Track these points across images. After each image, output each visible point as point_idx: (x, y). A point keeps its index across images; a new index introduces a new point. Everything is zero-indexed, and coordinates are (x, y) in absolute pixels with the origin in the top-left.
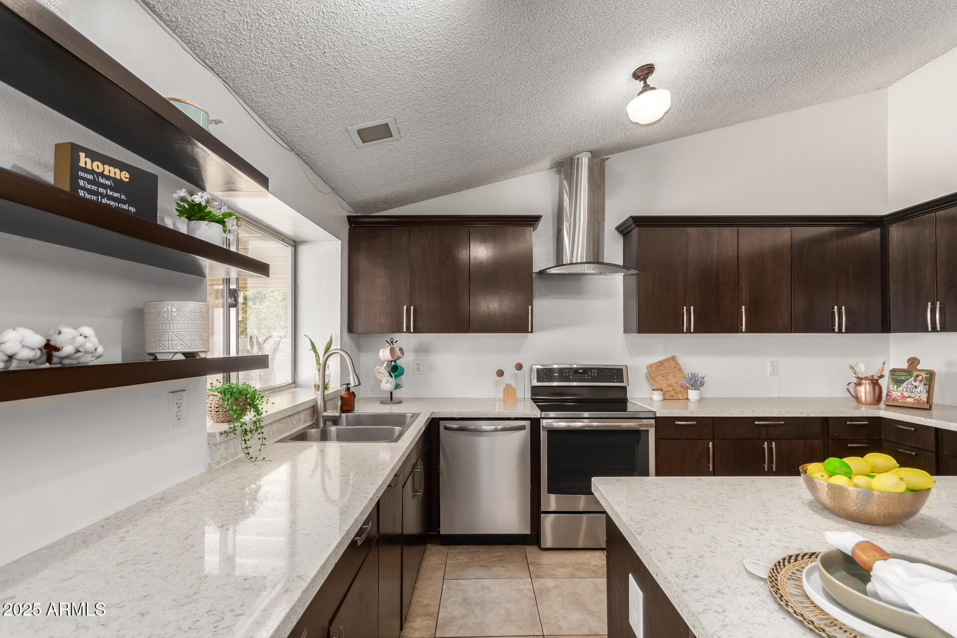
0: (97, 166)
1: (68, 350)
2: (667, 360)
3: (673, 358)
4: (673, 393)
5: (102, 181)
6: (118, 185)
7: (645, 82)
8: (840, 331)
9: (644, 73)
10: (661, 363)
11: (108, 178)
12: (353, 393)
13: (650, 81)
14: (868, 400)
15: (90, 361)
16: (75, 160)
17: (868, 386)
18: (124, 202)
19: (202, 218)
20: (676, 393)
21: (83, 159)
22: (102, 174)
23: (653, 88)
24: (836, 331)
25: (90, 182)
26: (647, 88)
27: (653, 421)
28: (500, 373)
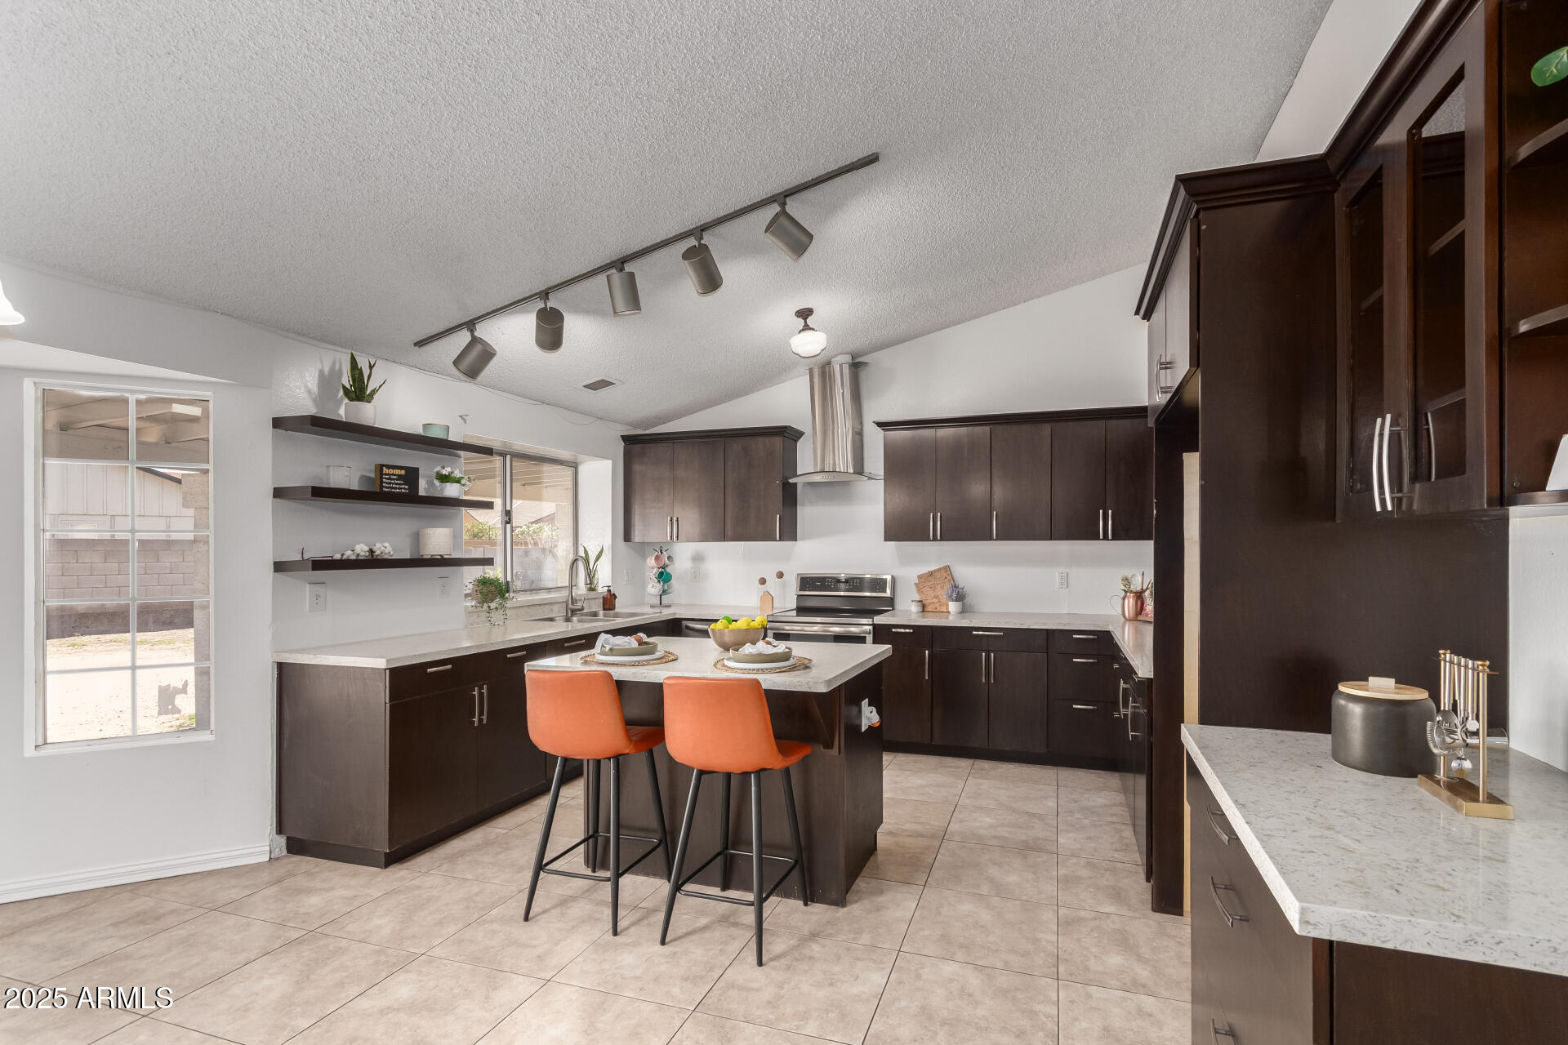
0: (391, 471)
1: (378, 552)
2: (939, 570)
3: (947, 569)
4: (937, 605)
5: (393, 477)
6: (400, 477)
7: (806, 322)
8: (1106, 538)
9: (805, 314)
10: (931, 574)
11: (395, 475)
12: (614, 594)
13: (809, 321)
14: (1131, 615)
15: (387, 557)
16: (382, 470)
17: (1131, 600)
18: (402, 484)
19: (448, 482)
20: (940, 606)
21: (385, 470)
22: (393, 474)
23: (813, 329)
24: (1101, 537)
25: (387, 479)
26: (806, 327)
27: (870, 628)
28: (763, 581)
